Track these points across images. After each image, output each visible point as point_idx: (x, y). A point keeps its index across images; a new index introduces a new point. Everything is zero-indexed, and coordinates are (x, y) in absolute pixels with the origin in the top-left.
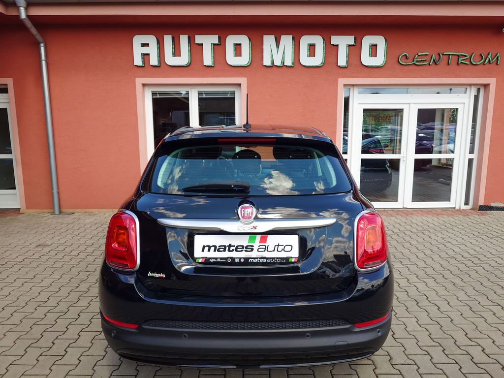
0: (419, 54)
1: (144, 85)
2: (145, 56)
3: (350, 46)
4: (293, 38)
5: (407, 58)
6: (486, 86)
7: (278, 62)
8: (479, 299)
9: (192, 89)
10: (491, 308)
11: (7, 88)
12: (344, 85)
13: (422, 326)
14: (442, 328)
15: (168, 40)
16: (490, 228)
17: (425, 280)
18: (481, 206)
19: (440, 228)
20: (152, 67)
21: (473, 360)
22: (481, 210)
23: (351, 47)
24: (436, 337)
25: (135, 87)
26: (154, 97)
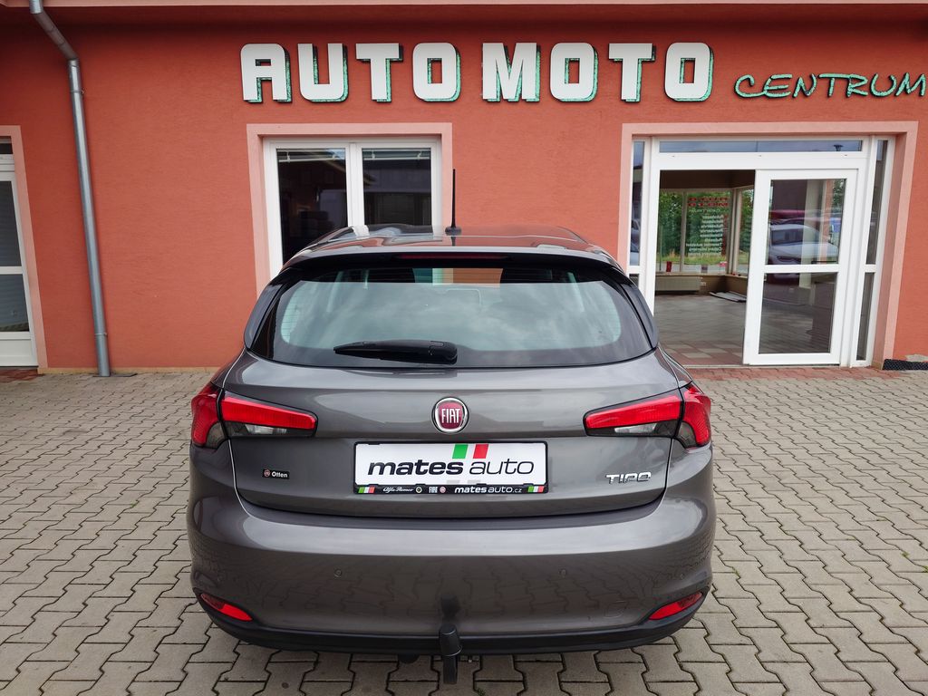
0: (774, 77)
1: (262, 138)
2: (265, 83)
3: (644, 62)
4: (539, 49)
5: (751, 86)
6: (899, 137)
7: (510, 95)
8: (878, 527)
9: (352, 145)
10: (899, 543)
11: (11, 145)
12: (633, 135)
13: (769, 575)
14: (807, 580)
15: (305, 53)
16: (903, 401)
17: (778, 494)
18: (887, 361)
19: (811, 401)
20: (276, 104)
21: (863, 637)
22: (888, 369)
23: (645, 65)
24: (793, 595)
25: (245, 140)
26: (280, 161)
